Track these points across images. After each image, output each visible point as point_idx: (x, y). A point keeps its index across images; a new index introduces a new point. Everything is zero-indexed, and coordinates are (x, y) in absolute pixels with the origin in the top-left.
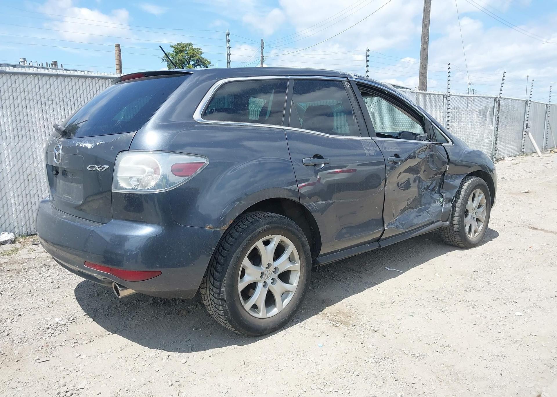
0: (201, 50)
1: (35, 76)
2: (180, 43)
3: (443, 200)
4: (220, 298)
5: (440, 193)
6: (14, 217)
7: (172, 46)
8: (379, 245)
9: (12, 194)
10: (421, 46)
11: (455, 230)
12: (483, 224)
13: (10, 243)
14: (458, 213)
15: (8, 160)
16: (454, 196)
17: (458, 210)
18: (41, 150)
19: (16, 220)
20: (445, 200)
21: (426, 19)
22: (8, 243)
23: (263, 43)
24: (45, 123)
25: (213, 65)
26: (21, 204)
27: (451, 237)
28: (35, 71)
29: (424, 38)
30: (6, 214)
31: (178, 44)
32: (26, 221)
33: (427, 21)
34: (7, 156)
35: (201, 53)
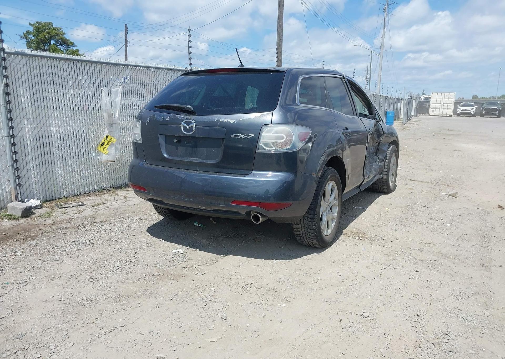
0: (62, 30)
1: (48, 59)
2: (39, 21)
3: (379, 160)
4: (314, 221)
5: (377, 156)
6: (33, 185)
7: (30, 24)
8: (360, 190)
9: (32, 165)
10: (277, 42)
11: (384, 181)
12: (394, 177)
13: (39, 208)
14: (386, 169)
15: (28, 133)
16: (385, 158)
17: (386, 167)
18: (54, 126)
19: (35, 188)
20: (380, 160)
21: (280, 20)
22: (38, 208)
23: (126, 28)
24: (57, 102)
25: (76, 46)
26: (39, 173)
27: (380, 186)
28: (48, 54)
29: (279, 36)
30: (27, 183)
31: (37, 22)
32: (43, 188)
33: (281, 22)
34: (28, 131)
35: (64, 34)
